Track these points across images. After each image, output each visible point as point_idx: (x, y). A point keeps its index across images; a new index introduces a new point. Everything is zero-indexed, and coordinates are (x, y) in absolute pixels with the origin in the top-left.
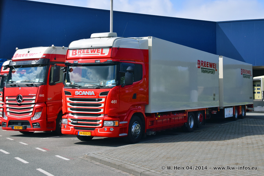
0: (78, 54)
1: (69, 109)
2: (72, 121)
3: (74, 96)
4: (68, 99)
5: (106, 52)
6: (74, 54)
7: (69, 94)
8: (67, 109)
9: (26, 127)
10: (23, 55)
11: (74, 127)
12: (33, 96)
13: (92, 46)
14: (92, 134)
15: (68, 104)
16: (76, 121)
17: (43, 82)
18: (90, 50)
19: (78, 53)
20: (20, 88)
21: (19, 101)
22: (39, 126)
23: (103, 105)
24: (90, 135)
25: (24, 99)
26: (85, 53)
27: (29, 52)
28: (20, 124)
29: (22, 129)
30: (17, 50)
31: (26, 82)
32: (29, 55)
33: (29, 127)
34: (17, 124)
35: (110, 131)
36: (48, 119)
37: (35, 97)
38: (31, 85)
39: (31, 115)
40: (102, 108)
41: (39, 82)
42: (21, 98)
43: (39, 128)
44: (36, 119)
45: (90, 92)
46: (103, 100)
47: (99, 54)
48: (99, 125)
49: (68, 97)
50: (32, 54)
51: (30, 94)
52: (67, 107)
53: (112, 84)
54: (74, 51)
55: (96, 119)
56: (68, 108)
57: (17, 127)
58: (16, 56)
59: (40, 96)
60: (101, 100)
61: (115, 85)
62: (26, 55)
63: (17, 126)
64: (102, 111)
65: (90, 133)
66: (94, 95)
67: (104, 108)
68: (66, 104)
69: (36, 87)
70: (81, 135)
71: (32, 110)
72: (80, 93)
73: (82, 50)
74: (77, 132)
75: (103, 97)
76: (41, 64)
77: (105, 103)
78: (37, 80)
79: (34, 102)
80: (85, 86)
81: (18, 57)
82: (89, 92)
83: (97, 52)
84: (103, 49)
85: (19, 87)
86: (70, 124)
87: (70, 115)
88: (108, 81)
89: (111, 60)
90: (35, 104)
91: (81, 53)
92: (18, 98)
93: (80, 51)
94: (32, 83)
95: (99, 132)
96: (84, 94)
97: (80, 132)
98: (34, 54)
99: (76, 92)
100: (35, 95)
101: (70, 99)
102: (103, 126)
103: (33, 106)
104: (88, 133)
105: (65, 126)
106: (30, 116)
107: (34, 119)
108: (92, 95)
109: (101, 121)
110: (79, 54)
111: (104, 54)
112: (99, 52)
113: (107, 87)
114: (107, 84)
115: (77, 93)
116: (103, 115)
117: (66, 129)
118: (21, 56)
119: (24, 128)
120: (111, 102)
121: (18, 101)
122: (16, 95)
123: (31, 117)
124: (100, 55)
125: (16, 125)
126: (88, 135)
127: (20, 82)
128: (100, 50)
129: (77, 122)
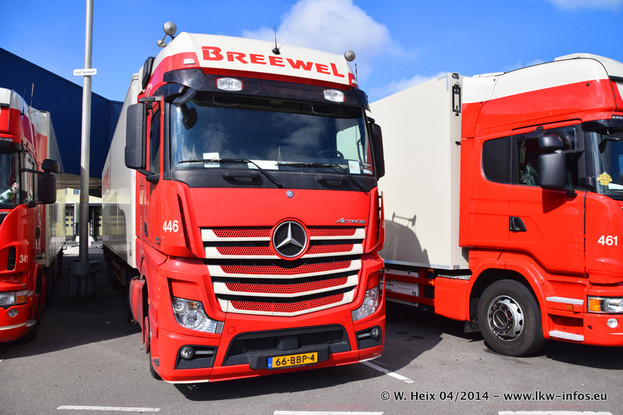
9: (329, 351)
10: (253, 56)
12: (356, 227)
17: (373, 175)
20: (289, 193)
22: (378, 338)
25: (313, 238)
27: (277, 52)
37: (363, 230)
39: (351, 300)
41: (362, 174)
42: (298, 234)
43: (379, 345)
50: (300, 62)
51: (342, 220)
57: (288, 358)
62: (272, 59)
71: (352, 280)
78: (354, 166)
79: (357, 248)
81: (230, 59)
100: (364, 221)
103: (356, 264)
106: (347, 307)
107: (360, 315)
118: (247, 59)
122: (272, 224)
123: (351, 310)
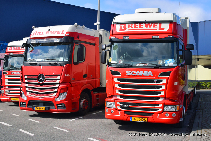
0: (127, 29)
1: (117, 92)
2: (121, 105)
3: (124, 76)
4: (116, 80)
5: (166, 27)
6: (123, 28)
7: (118, 73)
8: (114, 91)
9: (49, 108)
10: (43, 33)
11: (125, 111)
12: (57, 76)
13: (146, 20)
14: (148, 120)
15: (116, 86)
16: (127, 105)
17: (68, 61)
18: (144, 25)
19: (129, 27)
20: (42, 67)
21: (41, 81)
22: (64, 107)
23: (163, 87)
24: (146, 121)
25: (46, 78)
26: (137, 27)
27: (49, 30)
28: (42, 104)
29: (45, 110)
30: (34, 28)
31: (48, 61)
32: (50, 33)
33: (52, 108)
34: (39, 105)
35: (173, 117)
36: (73, 99)
37: (60, 76)
38: (54, 64)
39: (55, 95)
40: (162, 90)
41: (63, 61)
42: (43, 77)
43: (65, 109)
44: (61, 100)
45: (147, 72)
46: (164, 81)
47: (156, 29)
48: (158, 110)
49: (115, 77)
50: (54, 32)
51: (54, 74)
52: (114, 88)
53: (173, 63)
54: (123, 26)
55: (155, 103)
56: (116, 90)
57: (38, 108)
58: (35, 34)
59: (66, 75)
60: (162, 81)
61: (176, 65)
62: (47, 32)
63: (39, 106)
64: (162, 93)
65: (146, 119)
66: (152, 75)
67: (165, 90)
68: (113, 86)
69: (61, 66)
70: (134, 121)
71: (56, 90)
72: (133, 73)
73: (134, 25)
74: (129, 117)
75: (164, 78)
76: (64, 43)
77: (166, 84)
78: (61, 59)
79: (58, 81)
80: (138, 65)
81: (38, 34)
82: (145, 72)
83: (154, 27)
84: (161, 23)
85: (40, 65)
86: (118, 108)
87: (118, 98)
88: (166, 60)
89: (172, 36)
90: (59, 84)
91: (132, 28)
92: (39, 77)
93: (130, 25)
94: (56, 62)
95: (158, 118)
96: (138, 74)
97: (132, 118)
98: (56, 32)
99: (127, 72)
100: (60, 74)
101: (118, 80)
102: (163, 111)
103: (57, 86)
104: (144, 118)
105: (112, 111)
107: (58, 100)
108: (150, 76)
109: (161, 105)
110: (129, 29)
111: (163, 29)
112: (157, 27)
113: (167, 67)
114: (166, 63)
115: (129, 73)
116: (163, 98)
117: (113, 114)
118: (41, 34)
119: (47, 109)
120: (174, 84)
121: (39, 81)
122: (37, 75)
123: (55, 98)
124: (158, 30)
125: (37, 106)
126: (143, 121)
127: (41, 61)
128: (158, 25)
129: (129, 106)
